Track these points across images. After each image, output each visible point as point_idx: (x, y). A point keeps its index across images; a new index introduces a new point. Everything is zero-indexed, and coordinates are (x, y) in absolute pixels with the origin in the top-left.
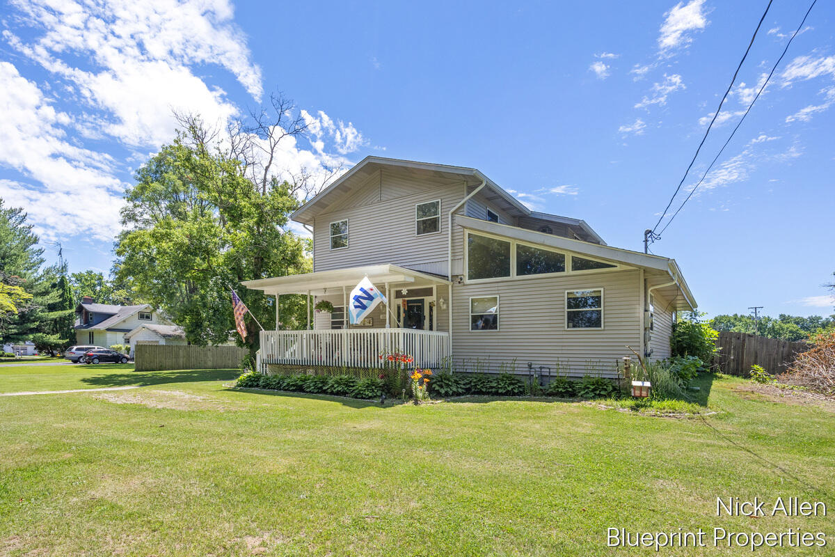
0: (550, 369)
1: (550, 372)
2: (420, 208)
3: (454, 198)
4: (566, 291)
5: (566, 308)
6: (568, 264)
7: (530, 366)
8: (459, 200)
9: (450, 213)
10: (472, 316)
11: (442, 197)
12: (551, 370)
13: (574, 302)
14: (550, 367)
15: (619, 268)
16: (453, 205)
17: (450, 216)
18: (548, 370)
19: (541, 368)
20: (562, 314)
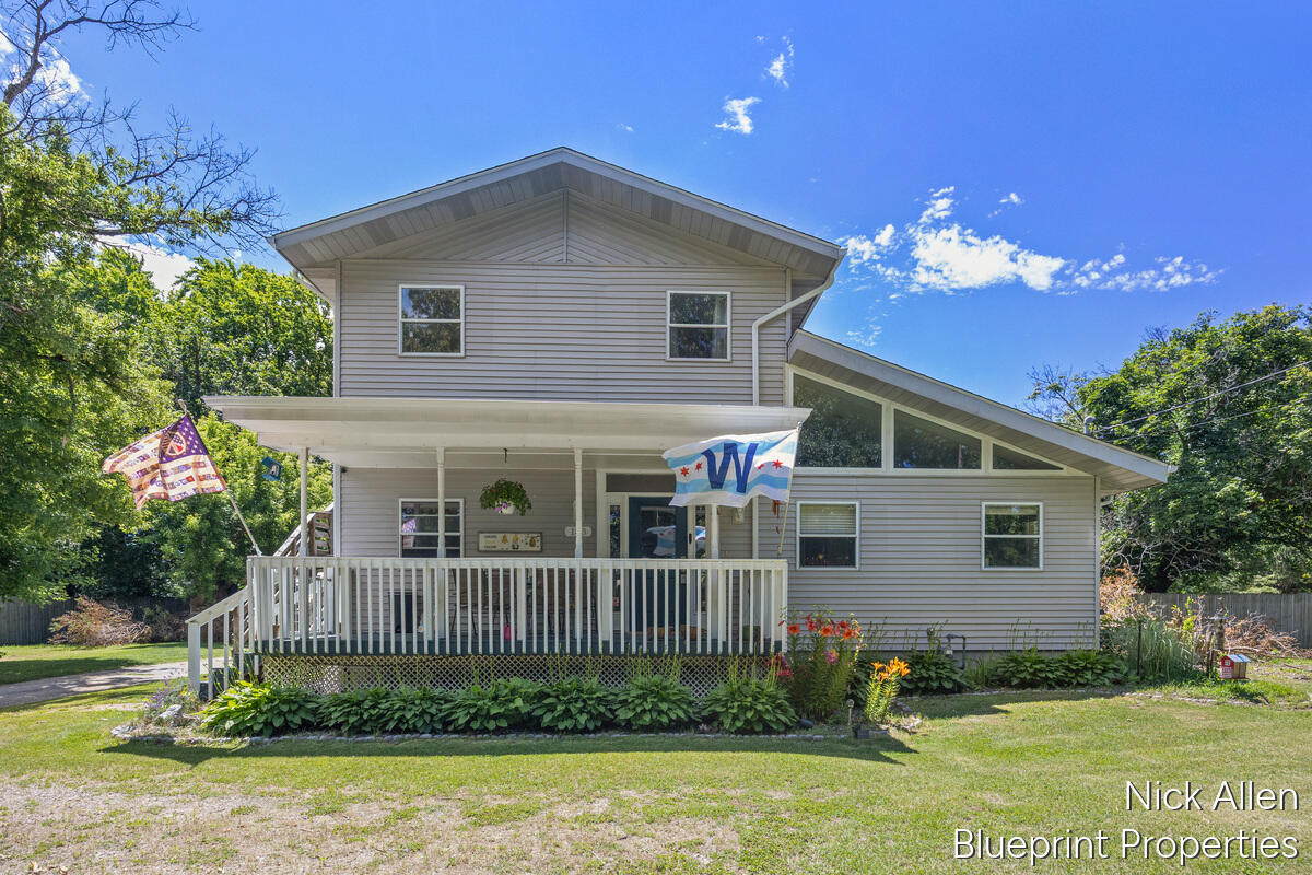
0: (964, 638)
1: (964, 644)
2: (677, 301)
3: (764, 297)
4: (984, 504)
5: (984, 532)
6: (987, 458)
7: (930, 634)
8: (778, 303)
9: (755, 325)
10: (801, 538)
11: (735, 289)
12: (968, 641)
13: (997, 523)
14: (966, 634)
15: (1067, 471)
16: (762, 310)
17: (755, 332)
18: (961, 641)
19: (949, 637)
20: (977, 542)
